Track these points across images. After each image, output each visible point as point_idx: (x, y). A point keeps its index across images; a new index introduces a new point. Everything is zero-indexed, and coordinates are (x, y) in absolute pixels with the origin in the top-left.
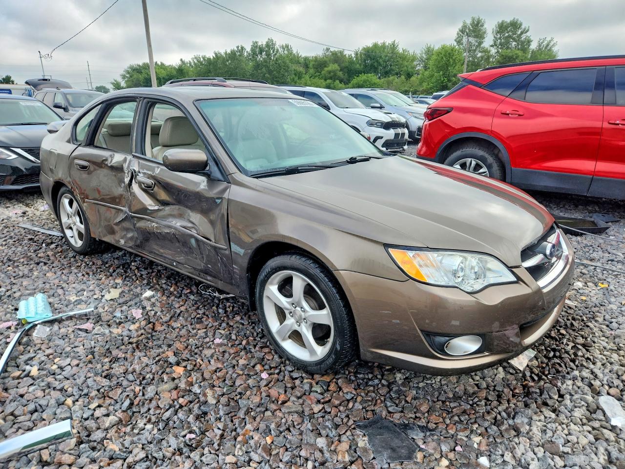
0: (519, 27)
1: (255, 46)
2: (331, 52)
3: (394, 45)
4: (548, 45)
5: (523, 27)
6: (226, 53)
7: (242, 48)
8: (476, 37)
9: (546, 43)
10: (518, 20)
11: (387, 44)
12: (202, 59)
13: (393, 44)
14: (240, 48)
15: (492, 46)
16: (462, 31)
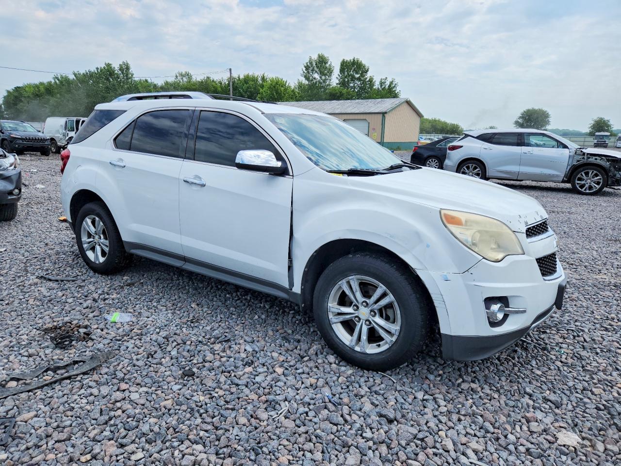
4: (390, 86)
5: (363, 66)
8: (322, 73)
9: (388, 83)
15: (337, 84)
16: (307, 68)
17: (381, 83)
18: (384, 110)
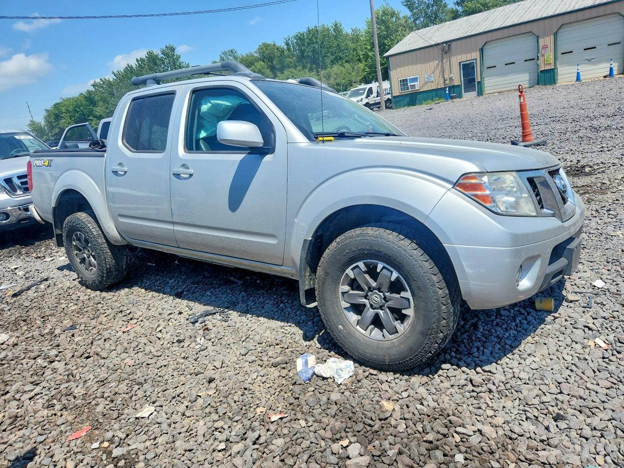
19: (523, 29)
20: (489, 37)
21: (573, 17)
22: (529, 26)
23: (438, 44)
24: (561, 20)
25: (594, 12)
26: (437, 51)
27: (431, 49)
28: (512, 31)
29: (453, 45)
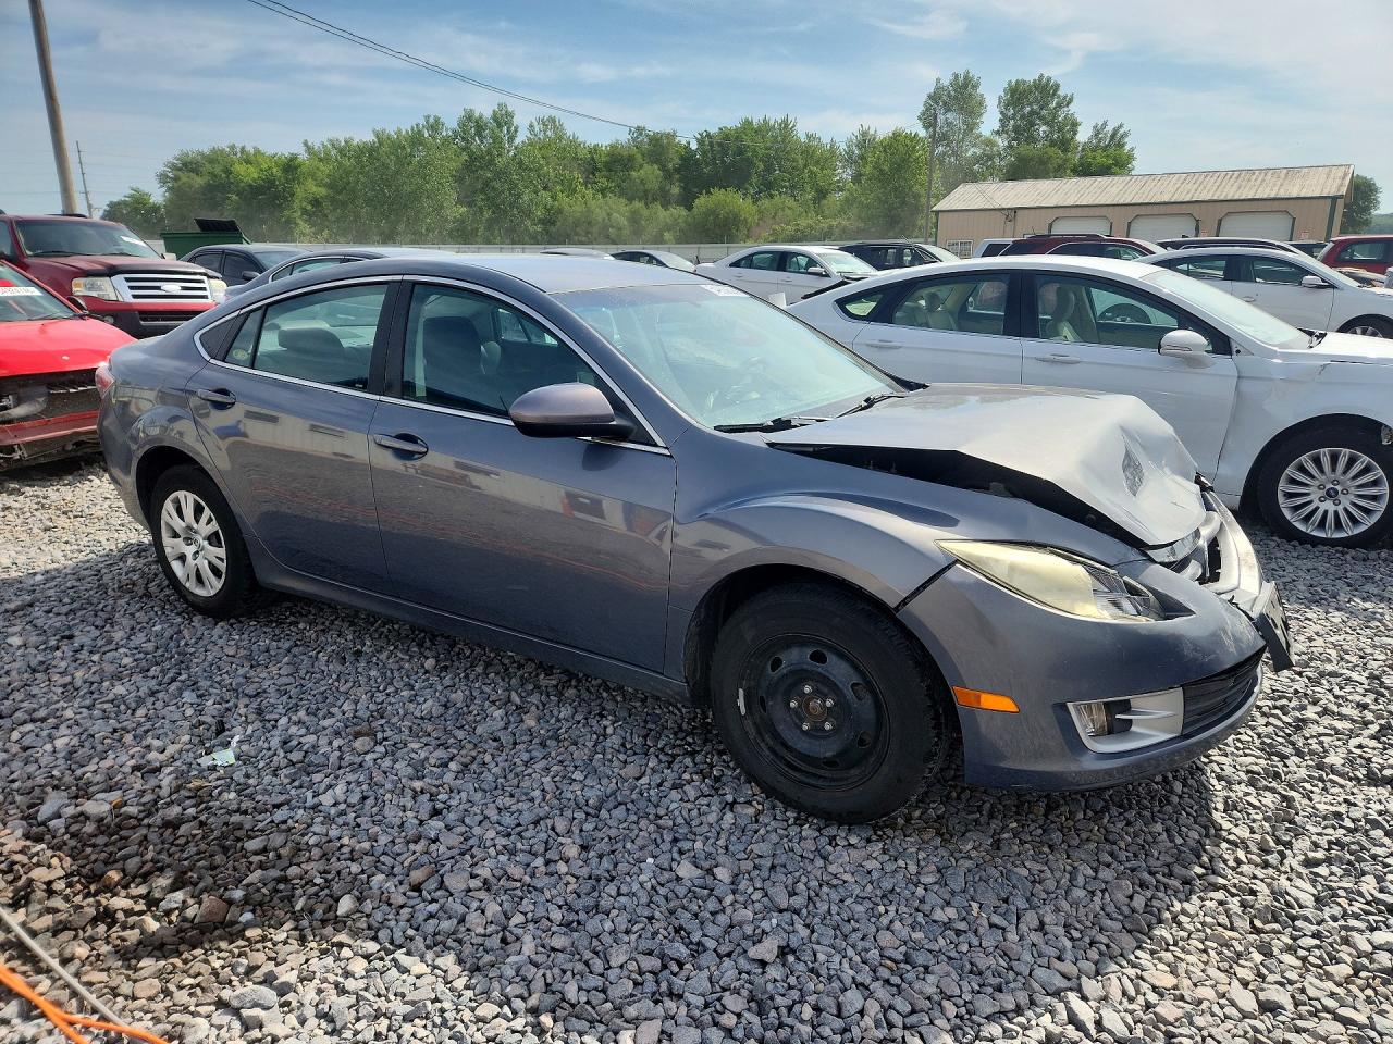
0: (1054, 94)
1: (469, 117)
2: (647, 135)
3: (786, 125)
5: (1061, 92)
6: (399, 132)
7: (437, 120)
8: (963, 111)
9: (1109, 129)
10: (1049, 79)
11: (772, 122)
12: (343, 143)
13: (785, 123)
14: (432, 120)
15: (998, 133)
16: (934, 97)
17: (1097, 132)
18: (1333, 192)
19: (1097, 212)
20: (1060, 213)
21: (1149, 210)
22: (1104, 211)
23: (1004, 209)
24: (1138, 211)
25: (1169, 209)
26: (1000, 217)
27: (992, 212)
28: (1085, 212)
29: (1019, 212)
